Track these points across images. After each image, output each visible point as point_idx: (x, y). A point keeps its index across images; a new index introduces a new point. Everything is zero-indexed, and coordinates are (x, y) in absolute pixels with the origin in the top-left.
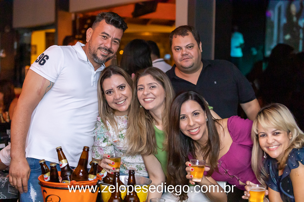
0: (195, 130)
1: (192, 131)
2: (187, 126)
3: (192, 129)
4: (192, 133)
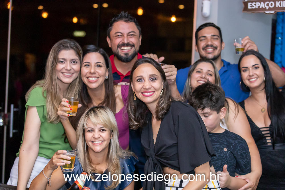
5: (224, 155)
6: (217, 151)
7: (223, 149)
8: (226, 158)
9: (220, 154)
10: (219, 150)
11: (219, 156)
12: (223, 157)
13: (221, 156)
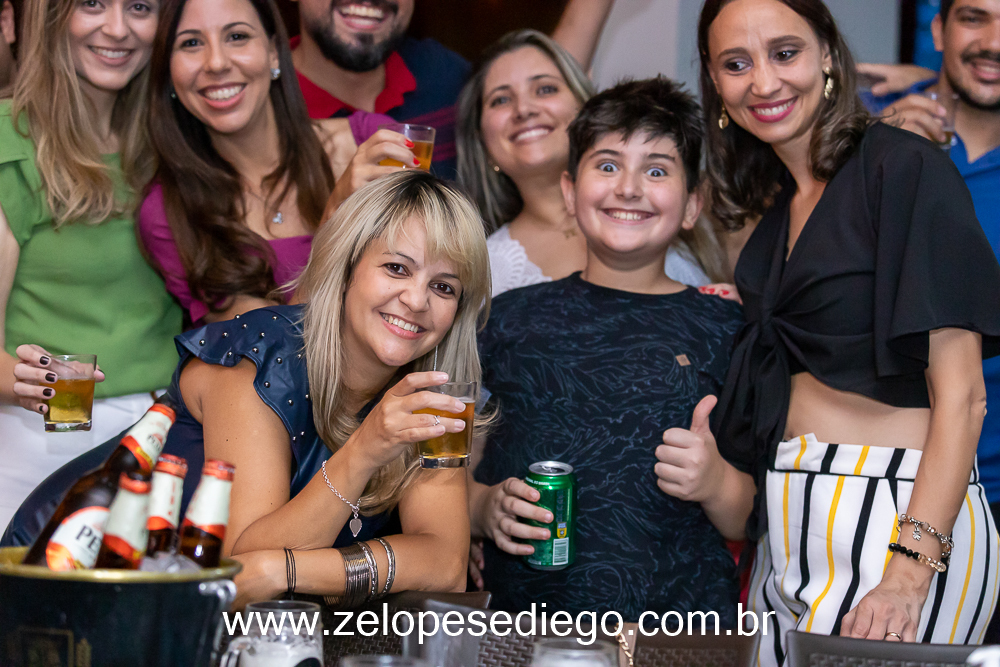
0: (226, 93)
1: (214, 94)
2: (198, 72)
3: (216, 88)
4: (215, 104)
5: (678, 379)
6: (648, 364)
7: (671, 358)
8: (686, 394)
9: (659, 374)
10: (658, 359)
11: (655, 383)
12: (672, 388)
13: (663, 384)
